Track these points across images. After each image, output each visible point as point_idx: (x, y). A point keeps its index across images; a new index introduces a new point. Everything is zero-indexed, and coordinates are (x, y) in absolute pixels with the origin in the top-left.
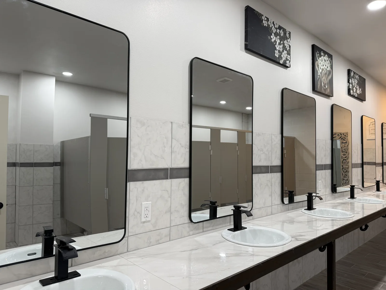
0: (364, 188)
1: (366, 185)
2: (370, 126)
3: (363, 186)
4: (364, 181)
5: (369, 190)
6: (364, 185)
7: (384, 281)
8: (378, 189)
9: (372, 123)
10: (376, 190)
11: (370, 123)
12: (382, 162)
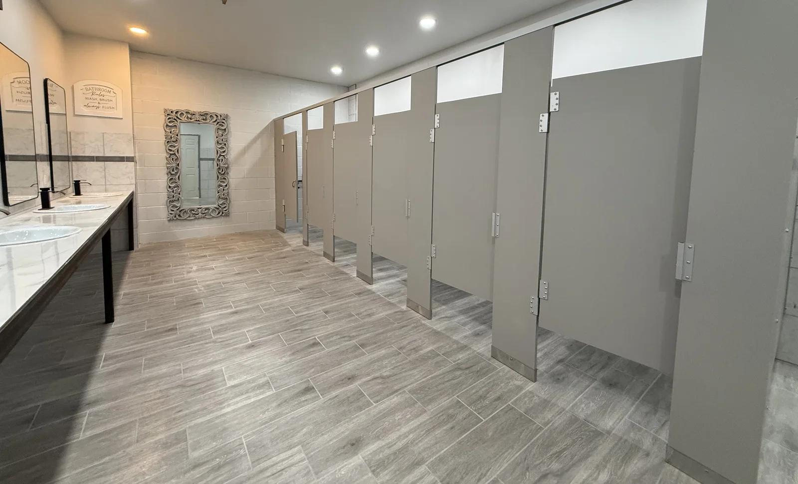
0: (10, 207)
1: (12, 199)
2: (12, 84)
3: (6, 202)
4: (8, 192)
5: (22, 210)
6: (9, 200)
7: (89, 404)
8: (46, 205)
9: (18, 80)
10: (41, 207)
11: (14, 79)
12: (48, 154)
